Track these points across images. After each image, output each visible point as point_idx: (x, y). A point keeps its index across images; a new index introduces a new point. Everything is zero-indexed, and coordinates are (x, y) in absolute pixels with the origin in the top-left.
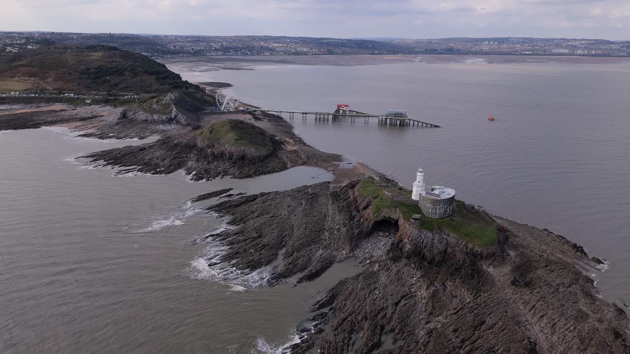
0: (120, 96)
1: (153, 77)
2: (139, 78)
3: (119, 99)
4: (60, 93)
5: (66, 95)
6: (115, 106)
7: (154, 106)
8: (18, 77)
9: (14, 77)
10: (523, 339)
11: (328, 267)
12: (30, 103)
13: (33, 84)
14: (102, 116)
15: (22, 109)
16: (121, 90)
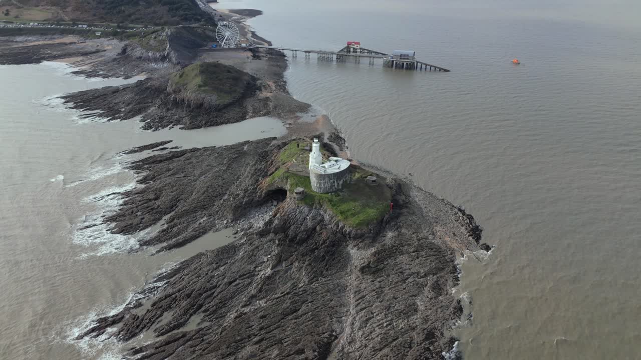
0: (130, 28)
1: (167, 8)
2: (153, 9)
3: (127, 32)
4: (74, 24)
5: (80, 26)
6: (121, 40)
7: (152, 42)
8: (42, 6)
9: (38, 6)
10: (324, 331)
11: (199, 237)
12: (46, 34)
13: (53, 14)
14: (105, 51)
15: (36, 41)
16: (132, 22)
